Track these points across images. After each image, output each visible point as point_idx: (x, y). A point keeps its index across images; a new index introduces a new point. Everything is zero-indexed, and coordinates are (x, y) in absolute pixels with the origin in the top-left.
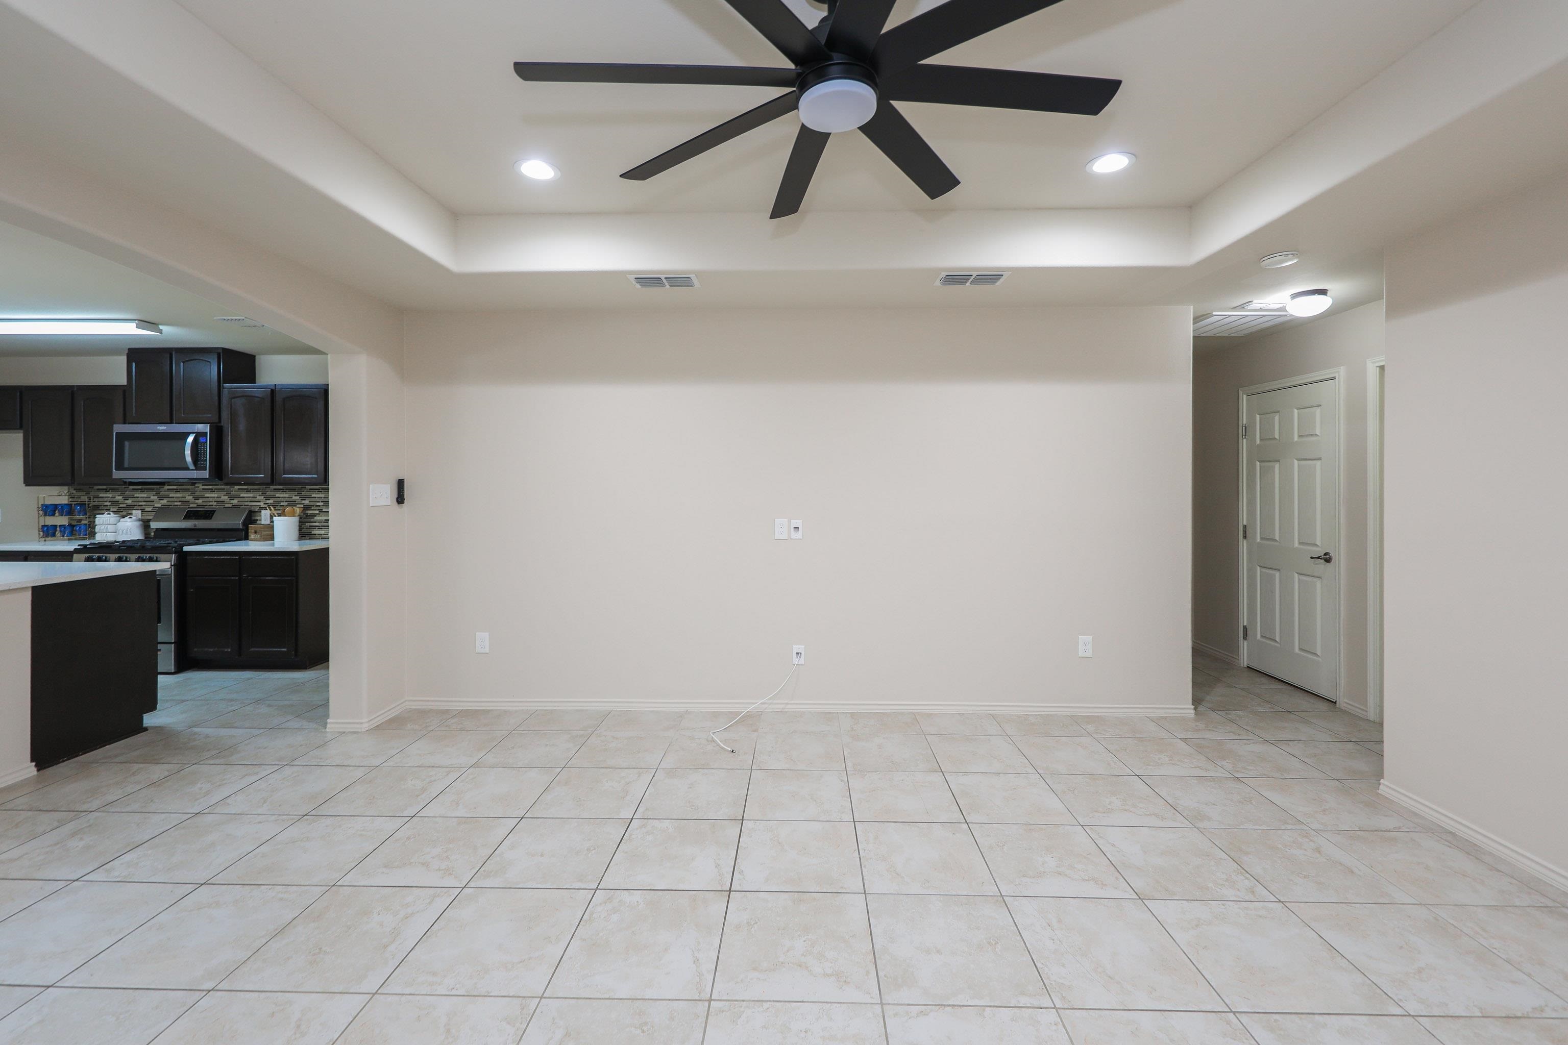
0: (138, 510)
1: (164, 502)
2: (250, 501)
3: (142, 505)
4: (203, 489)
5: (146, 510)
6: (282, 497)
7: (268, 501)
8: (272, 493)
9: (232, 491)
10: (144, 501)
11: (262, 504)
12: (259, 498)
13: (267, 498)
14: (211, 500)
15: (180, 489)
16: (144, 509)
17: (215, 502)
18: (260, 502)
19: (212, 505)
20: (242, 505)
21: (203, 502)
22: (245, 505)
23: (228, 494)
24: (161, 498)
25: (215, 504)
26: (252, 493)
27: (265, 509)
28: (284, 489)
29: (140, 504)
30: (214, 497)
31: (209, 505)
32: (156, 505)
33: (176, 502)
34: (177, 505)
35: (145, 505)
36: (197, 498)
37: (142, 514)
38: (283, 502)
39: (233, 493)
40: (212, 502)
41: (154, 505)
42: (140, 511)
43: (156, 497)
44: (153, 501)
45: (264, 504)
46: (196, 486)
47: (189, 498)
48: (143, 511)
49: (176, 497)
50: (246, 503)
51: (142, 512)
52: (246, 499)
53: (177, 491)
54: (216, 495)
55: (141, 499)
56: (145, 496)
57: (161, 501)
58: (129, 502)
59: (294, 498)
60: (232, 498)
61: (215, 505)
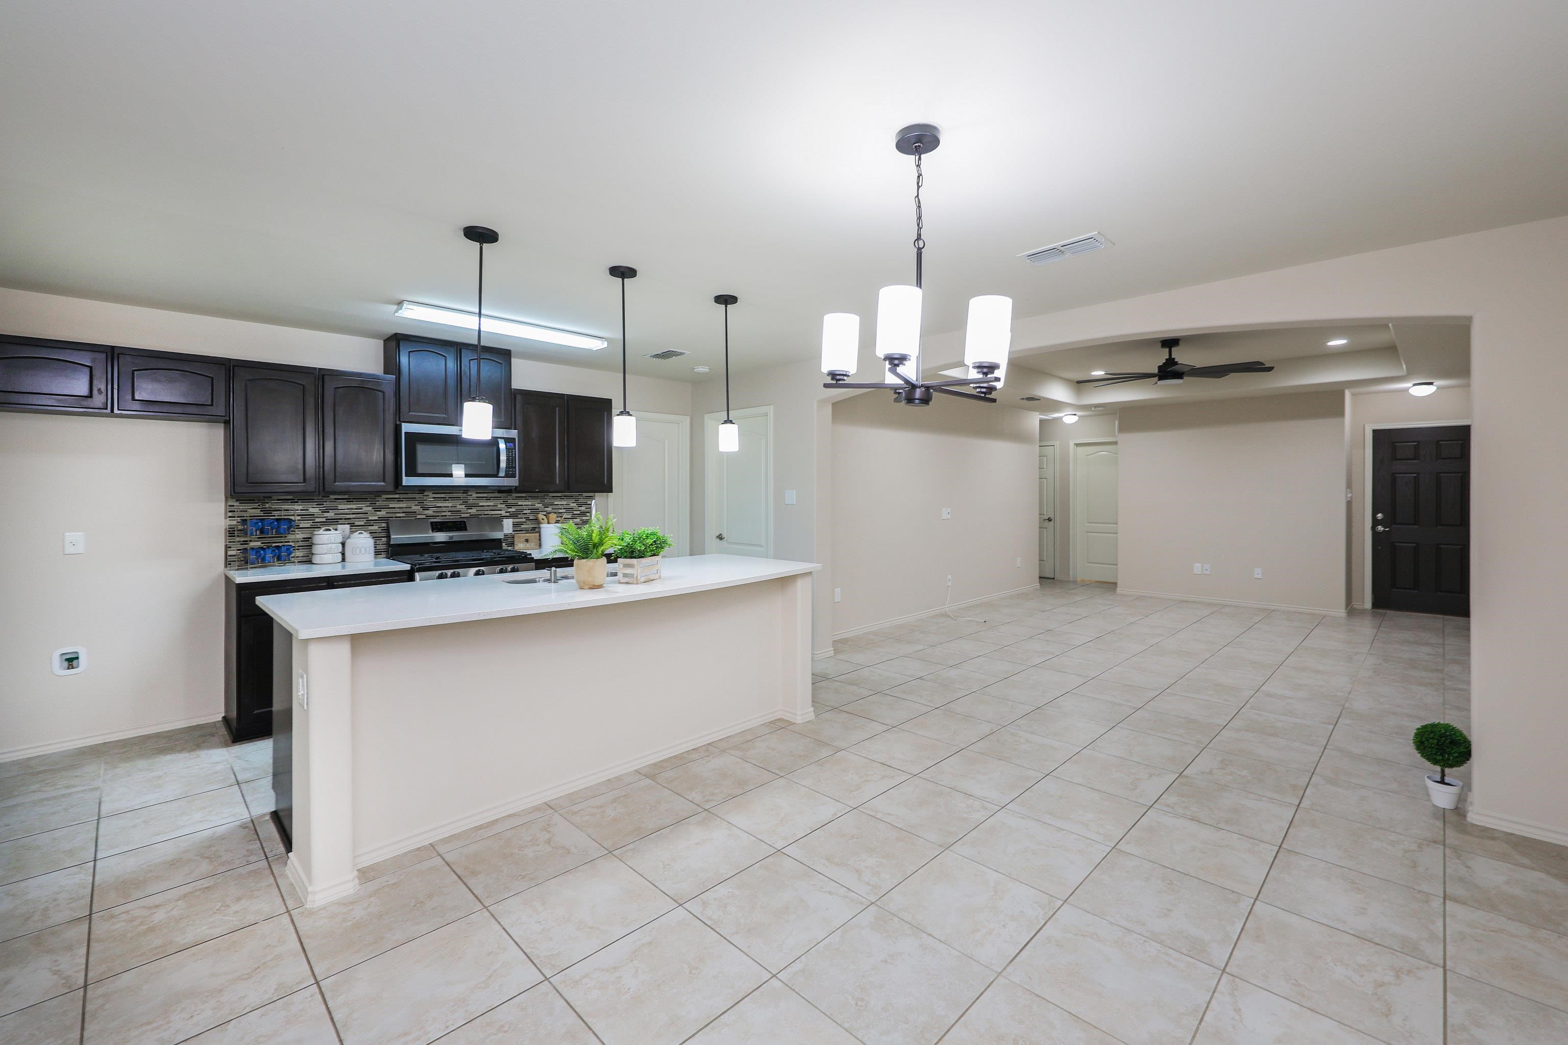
0: (345, 524)
1: (383, 513)
2: (491, 510)
3: (351, 519)
4: (434, 498)
5: (357, 523)
6: (525, 505)
7: (510, 510)
8: (513, 501)
9: (469, 500)
10: (354, 514)
11: (503, 513)
12: (500, 506)
13: (509, 506)
14: (444, 509)
15: (403, 498)
16: (354, 523)
17: (449, 511)
18: (501, 510)
19: (446, 516)
20: (481, 515)
21: (434, 512)
22: (484, 515)
23: (465, 503)
24: (378, 509)
25: (450, 514)
26: (492, 502)
27: (507, 517)
28: (526, 497)
29: (348, 516)
30: (448, 507)
31: (442, 516)
32: (370, 518)
33: (400, 513)
34: (400, 517)
35: (354, 518)
37: (351, 529)
38: (526, 510)
39: (471, 502)
40: (446, 512)
41: (368, 518)
42: (349, 525)
43: (370, 508)
44: (367, 513)
45: (506, 512)
47: (416, 508)
48: (352, 525)
49: (399, 508)
50: (486, 512)
51: (351, 526)
52: (486, 508)
53: (399, 500)
54: (450, 505)
55: (349, 511)
56: (356, 507)
57: (378, 513)
58: (331, 514)
59: (537, 505)
60: (470, 507)
61: (449, 516)
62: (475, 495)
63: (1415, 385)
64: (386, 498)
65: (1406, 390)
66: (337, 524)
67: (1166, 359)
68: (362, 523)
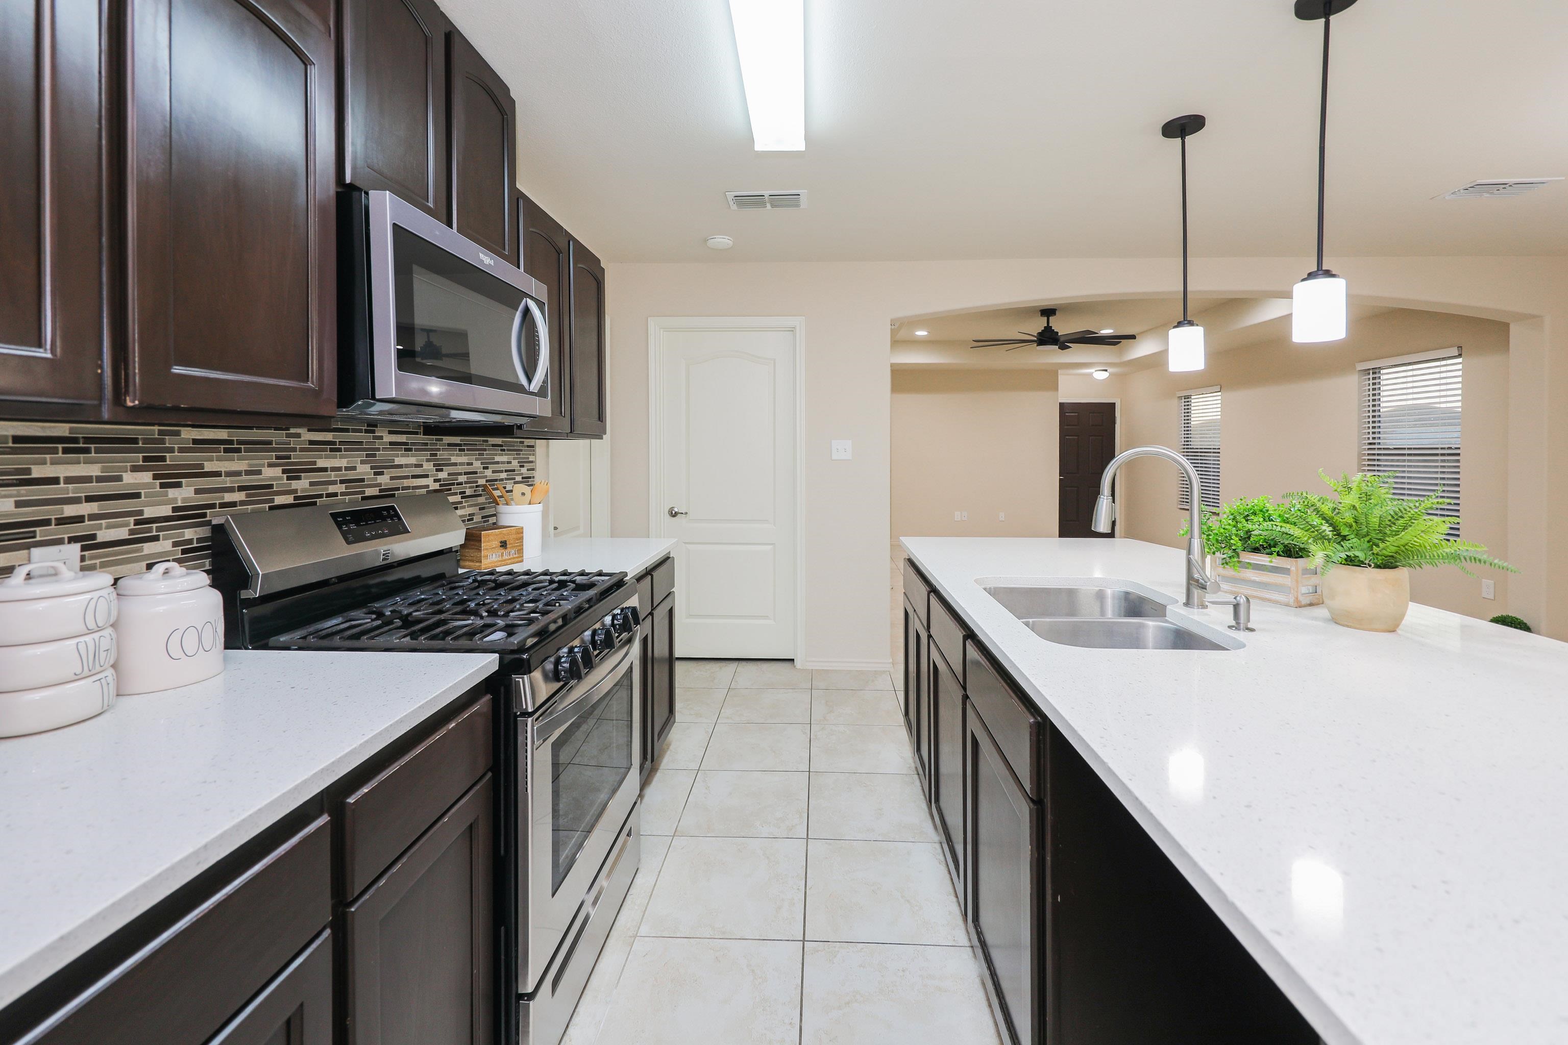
1: (185, 494)
3: (80, 519)
4: (311, 442)
5: (103, 536)
8: (445, 455)
9: (378, 450)
10: (89, 499)
11: (431, 482)
12: (426, 465)
13: (439, 466)
15: (240, 442)
16: (93, 537)
20: (399, 488)
21: (311, 484)
22: (404, 488)
24: (169, 480)
25: (340, 488)
26: (415, 455)
29: (70, 511)
31: (328, 495)
32: (149, 513)
33: (230, 490)
35: (93, 517)
36: (293, 474)
37: (83, 559)
38: (461, 474)
39: (380, 455)
41: (141, 512)
42: (77, 546)
43: (146, 477)
44: (137, 496)
46: (292, 431)
47: (271, 473)
48: (88, 543)
49: (229, 474)
50: (406, 483)
51: (83, 549)
53: (230, 448)
55: (71, 490)
56: (94, 470)
57: (172, 493)
61: (343, 494)
62: (388, 438)
63: (1096, 371)
64: (195, 441)
65: (1091, 374)
66: (28, 547)
67: (1045, 327)
68: (122, 533)
